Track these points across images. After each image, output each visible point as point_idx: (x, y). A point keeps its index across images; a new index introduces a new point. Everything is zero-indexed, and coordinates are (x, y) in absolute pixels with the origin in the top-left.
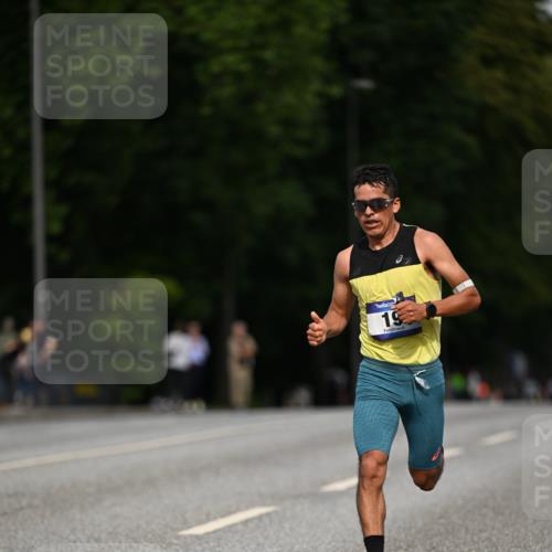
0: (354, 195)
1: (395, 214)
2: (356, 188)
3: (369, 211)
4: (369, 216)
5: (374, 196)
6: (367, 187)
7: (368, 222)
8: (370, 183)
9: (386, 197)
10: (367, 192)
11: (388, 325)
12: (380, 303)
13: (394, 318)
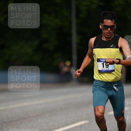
4: (109, 31)
11: (103, 67)
12: (102, 59)
13: (106, 65)
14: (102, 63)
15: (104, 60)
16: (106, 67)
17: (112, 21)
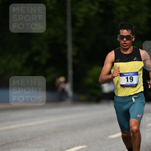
0: (119, 33)
1: (133, 42)
2: (121, 31)
3: (125, 39)
4: (125, 41)
5: (127, 34)
6: (125, 31)
7: (124, 44)
8: (127, 30)
9: (131, 35)
10: (125, 32)
11: (128, 81)
12: (126, 73)
13: (130, 79)
14: (126, 77)
15: (128, 74)
16: (130, 81)
17: (128, 31)
